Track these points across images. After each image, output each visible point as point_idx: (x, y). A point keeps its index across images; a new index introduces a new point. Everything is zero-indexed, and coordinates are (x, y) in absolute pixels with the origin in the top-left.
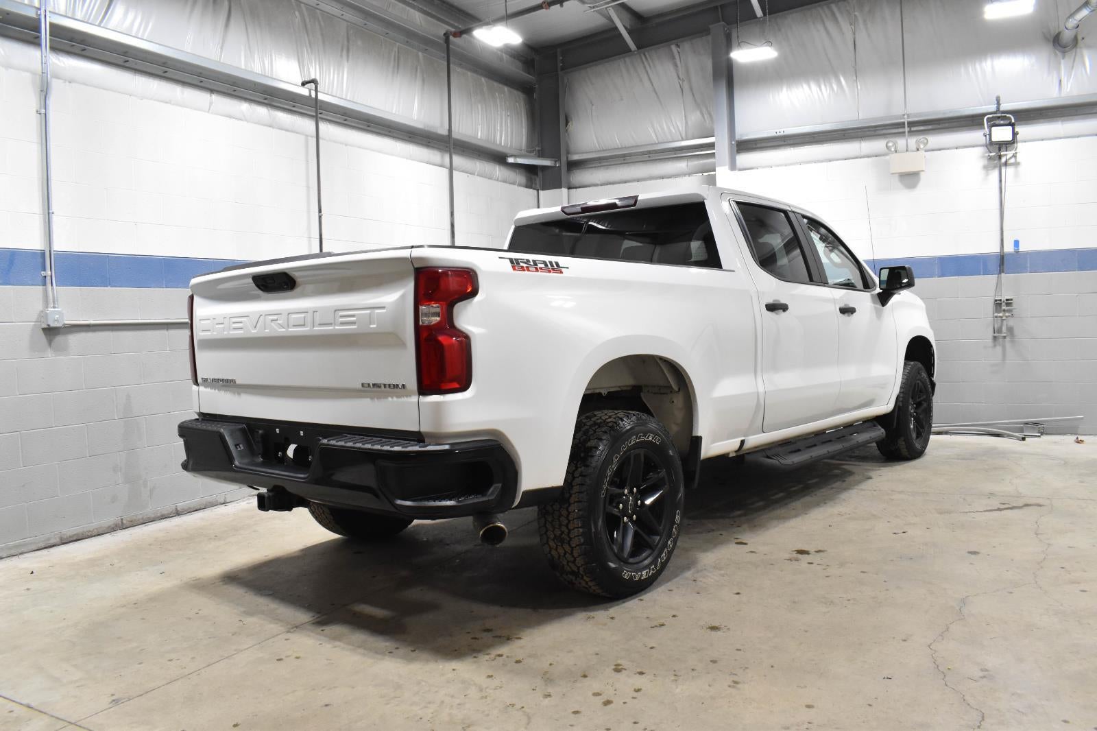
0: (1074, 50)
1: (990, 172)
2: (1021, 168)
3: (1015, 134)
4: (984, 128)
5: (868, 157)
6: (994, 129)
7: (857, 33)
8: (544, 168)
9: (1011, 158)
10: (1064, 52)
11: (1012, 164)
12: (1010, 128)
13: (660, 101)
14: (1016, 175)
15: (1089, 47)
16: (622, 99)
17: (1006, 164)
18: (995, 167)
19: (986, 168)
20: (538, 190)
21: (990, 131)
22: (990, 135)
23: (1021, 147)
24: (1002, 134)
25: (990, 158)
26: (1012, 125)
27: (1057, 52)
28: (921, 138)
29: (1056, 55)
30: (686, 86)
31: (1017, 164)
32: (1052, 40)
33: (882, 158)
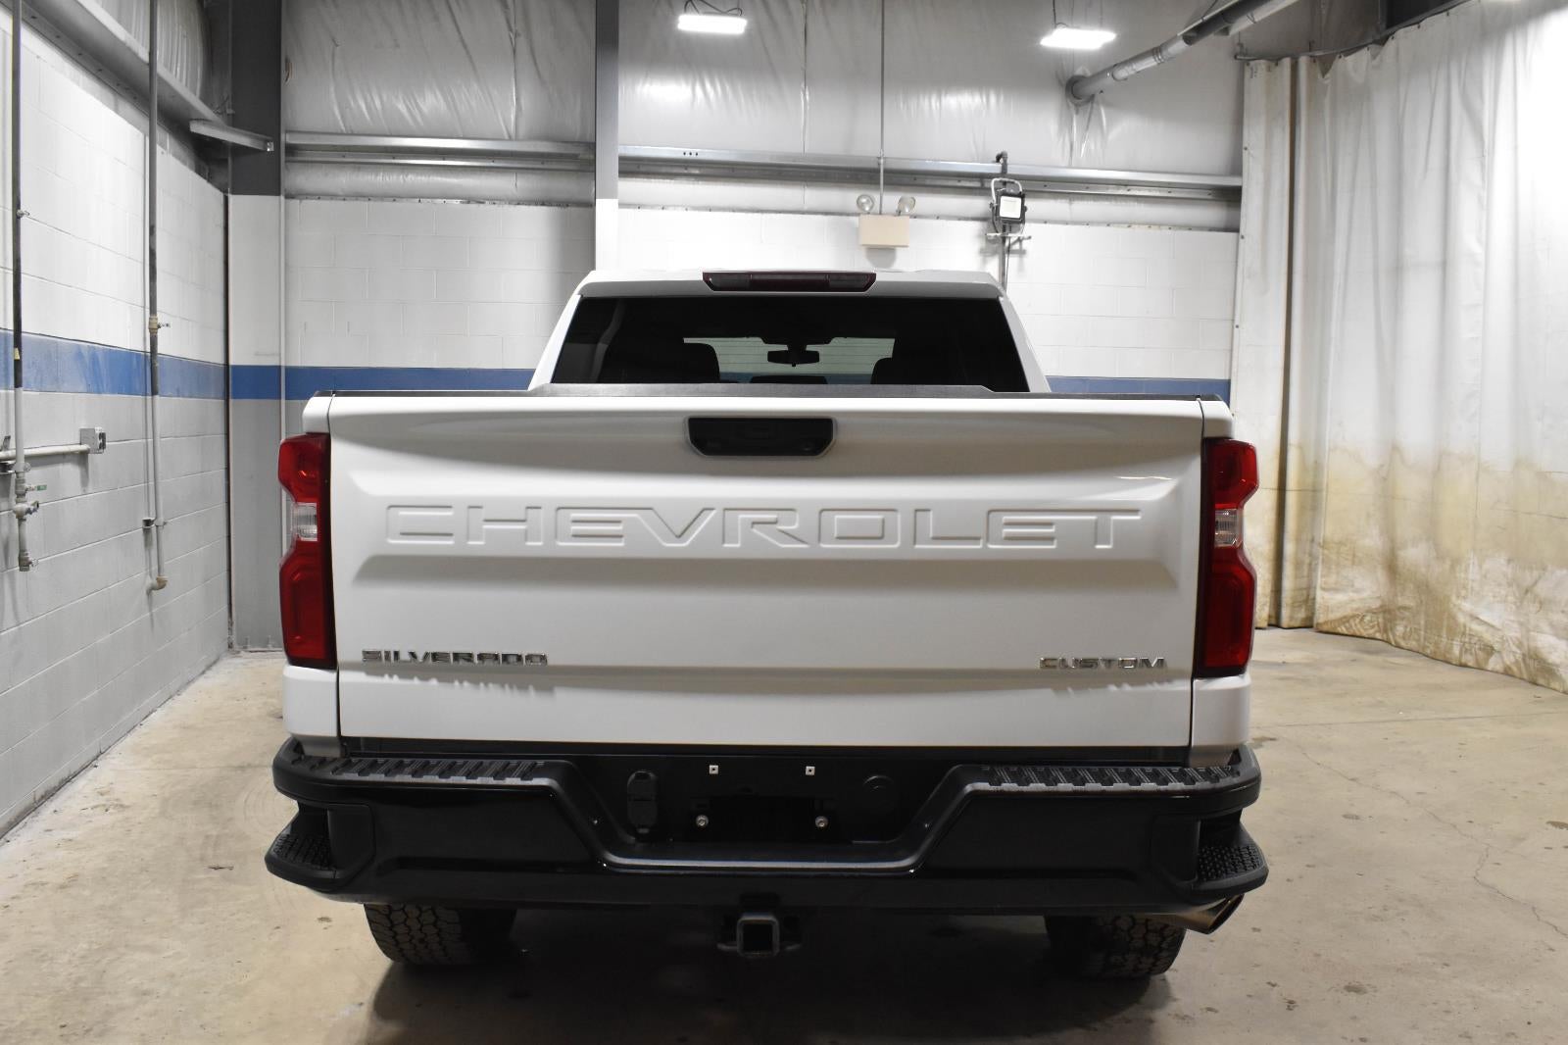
0: (1090, 104)
1: (989, 259)
2: (1026, 259)
3: (1024, 209)
4: (990, 195)
5: (826, 213)
6: (1003, 198)
7: (810, 17)
8: (238, 150)
9: (1015, 243)
10: (1077, 105)
11: (1015, 252)
12: (1019, 200)
13: (471, 61)
14: (1021, 268)
15: (1108, 105)
16: (397, 46)
17: (1009, 251)
18: (994, 253)
19: (983, 252)
20: (225, 192)
21: (998, 201)
22: (998, 208)
23: (1028, 229)
24: (1010, 208)
25: (988, 241)
26: (1022, 196)
27: (1071, 104)
28: (908, 196)
29: (1068, 106)
30: (522, 43)
31: (1022, 252)
32: (1064, 83)
33: (844, 218)
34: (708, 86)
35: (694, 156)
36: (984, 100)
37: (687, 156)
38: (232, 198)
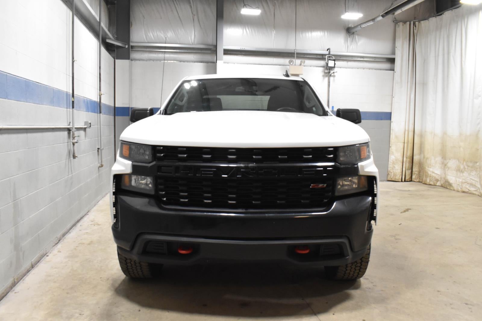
0: (353, 35)
1: (325, 78)
2: (336, 78)
3: (335, 64)
4: (326, 60)
5: (280, 65)
6: (329, 61)
7: (275, 11)
8: (118, 47)
9: (332, 73)
10: (349, 35)
11: (332, 76)
12: (334, 61)
13: (182, 23)
14: (334, 80)
15: (358, 35)
16: (161, 18)
17: (331, 76)
18: (327, 76)
19: (323, 76)
20: (114, 59)
21: (328, 62)
22: (328, 64)
23: (336, 70)
24: (331, 64)
25: (325, 73)
26: (334, 60)
27: (348, 35)
28: (303, 60)
29: (347, 35)
30: (196, 17)
31: (334, 76)
32: (346, 29)
33: (285, 66)
34: (247, 29)
35: (243, 49)
36: (324, 33)
37: (242, 49)
38: (116, 60)
